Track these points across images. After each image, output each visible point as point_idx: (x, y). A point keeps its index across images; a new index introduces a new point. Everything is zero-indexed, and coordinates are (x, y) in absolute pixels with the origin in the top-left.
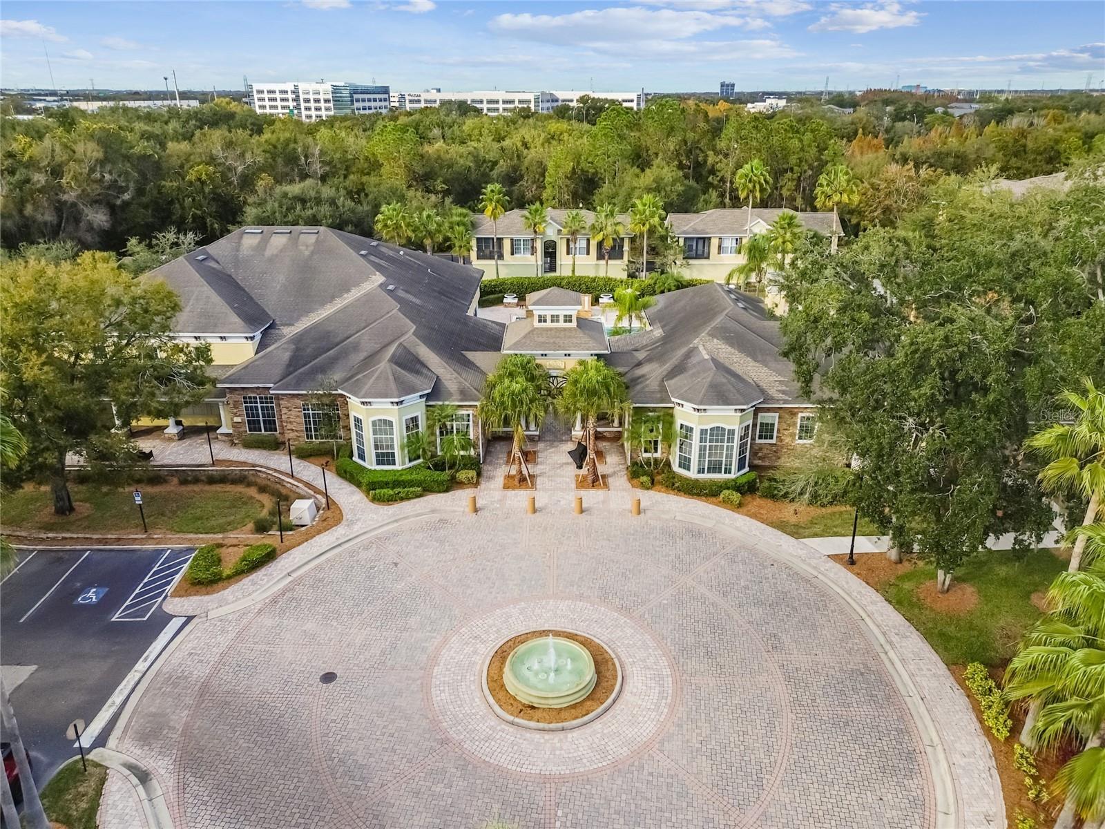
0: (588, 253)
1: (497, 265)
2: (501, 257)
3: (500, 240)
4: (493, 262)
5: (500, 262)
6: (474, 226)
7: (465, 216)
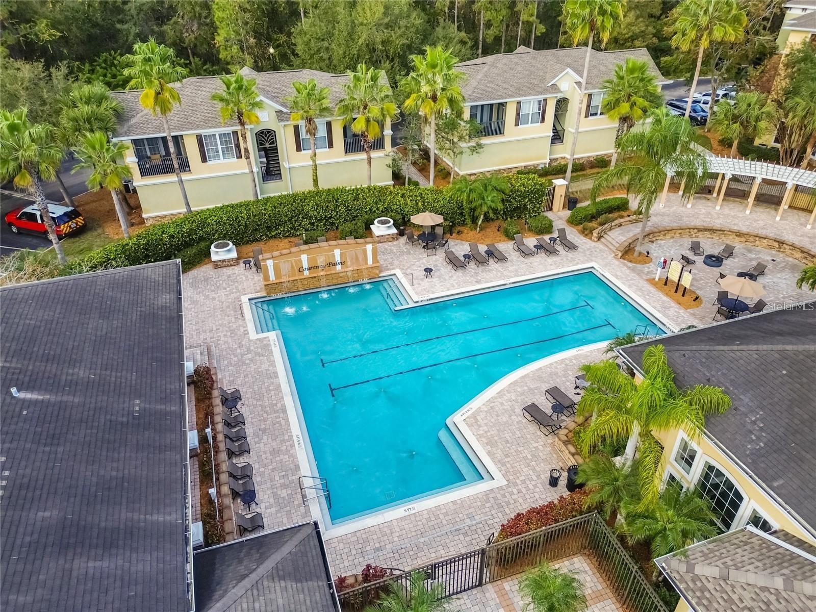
0: (331, 145)
1: (181, 181)
2: (185, 166)
3: (177, 140)
4: (173, 178)
5: (185, 177)
6: (120, 116)
7: (100, 99)
